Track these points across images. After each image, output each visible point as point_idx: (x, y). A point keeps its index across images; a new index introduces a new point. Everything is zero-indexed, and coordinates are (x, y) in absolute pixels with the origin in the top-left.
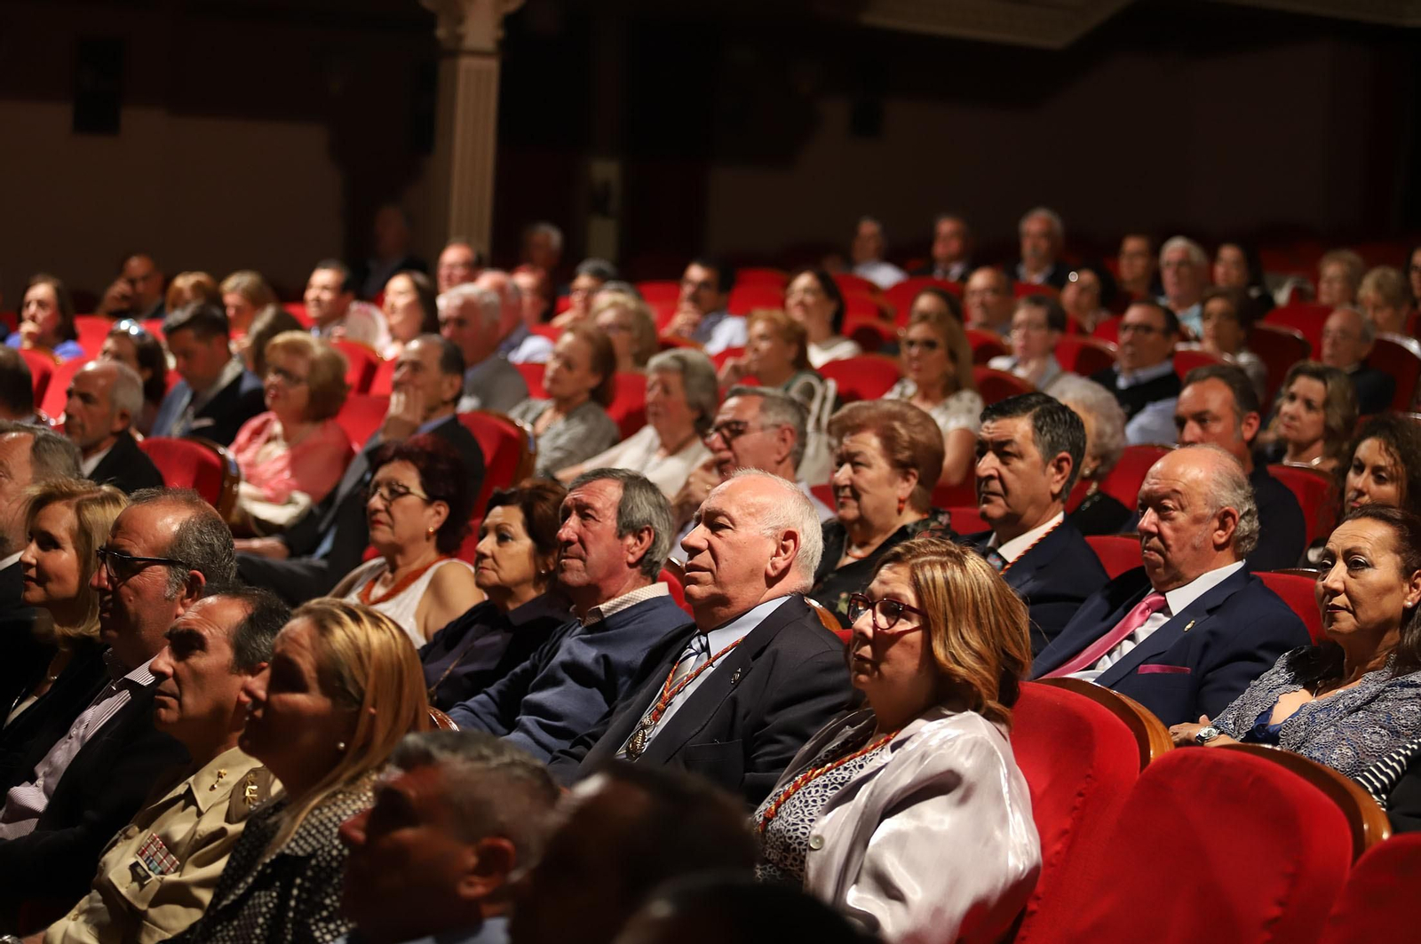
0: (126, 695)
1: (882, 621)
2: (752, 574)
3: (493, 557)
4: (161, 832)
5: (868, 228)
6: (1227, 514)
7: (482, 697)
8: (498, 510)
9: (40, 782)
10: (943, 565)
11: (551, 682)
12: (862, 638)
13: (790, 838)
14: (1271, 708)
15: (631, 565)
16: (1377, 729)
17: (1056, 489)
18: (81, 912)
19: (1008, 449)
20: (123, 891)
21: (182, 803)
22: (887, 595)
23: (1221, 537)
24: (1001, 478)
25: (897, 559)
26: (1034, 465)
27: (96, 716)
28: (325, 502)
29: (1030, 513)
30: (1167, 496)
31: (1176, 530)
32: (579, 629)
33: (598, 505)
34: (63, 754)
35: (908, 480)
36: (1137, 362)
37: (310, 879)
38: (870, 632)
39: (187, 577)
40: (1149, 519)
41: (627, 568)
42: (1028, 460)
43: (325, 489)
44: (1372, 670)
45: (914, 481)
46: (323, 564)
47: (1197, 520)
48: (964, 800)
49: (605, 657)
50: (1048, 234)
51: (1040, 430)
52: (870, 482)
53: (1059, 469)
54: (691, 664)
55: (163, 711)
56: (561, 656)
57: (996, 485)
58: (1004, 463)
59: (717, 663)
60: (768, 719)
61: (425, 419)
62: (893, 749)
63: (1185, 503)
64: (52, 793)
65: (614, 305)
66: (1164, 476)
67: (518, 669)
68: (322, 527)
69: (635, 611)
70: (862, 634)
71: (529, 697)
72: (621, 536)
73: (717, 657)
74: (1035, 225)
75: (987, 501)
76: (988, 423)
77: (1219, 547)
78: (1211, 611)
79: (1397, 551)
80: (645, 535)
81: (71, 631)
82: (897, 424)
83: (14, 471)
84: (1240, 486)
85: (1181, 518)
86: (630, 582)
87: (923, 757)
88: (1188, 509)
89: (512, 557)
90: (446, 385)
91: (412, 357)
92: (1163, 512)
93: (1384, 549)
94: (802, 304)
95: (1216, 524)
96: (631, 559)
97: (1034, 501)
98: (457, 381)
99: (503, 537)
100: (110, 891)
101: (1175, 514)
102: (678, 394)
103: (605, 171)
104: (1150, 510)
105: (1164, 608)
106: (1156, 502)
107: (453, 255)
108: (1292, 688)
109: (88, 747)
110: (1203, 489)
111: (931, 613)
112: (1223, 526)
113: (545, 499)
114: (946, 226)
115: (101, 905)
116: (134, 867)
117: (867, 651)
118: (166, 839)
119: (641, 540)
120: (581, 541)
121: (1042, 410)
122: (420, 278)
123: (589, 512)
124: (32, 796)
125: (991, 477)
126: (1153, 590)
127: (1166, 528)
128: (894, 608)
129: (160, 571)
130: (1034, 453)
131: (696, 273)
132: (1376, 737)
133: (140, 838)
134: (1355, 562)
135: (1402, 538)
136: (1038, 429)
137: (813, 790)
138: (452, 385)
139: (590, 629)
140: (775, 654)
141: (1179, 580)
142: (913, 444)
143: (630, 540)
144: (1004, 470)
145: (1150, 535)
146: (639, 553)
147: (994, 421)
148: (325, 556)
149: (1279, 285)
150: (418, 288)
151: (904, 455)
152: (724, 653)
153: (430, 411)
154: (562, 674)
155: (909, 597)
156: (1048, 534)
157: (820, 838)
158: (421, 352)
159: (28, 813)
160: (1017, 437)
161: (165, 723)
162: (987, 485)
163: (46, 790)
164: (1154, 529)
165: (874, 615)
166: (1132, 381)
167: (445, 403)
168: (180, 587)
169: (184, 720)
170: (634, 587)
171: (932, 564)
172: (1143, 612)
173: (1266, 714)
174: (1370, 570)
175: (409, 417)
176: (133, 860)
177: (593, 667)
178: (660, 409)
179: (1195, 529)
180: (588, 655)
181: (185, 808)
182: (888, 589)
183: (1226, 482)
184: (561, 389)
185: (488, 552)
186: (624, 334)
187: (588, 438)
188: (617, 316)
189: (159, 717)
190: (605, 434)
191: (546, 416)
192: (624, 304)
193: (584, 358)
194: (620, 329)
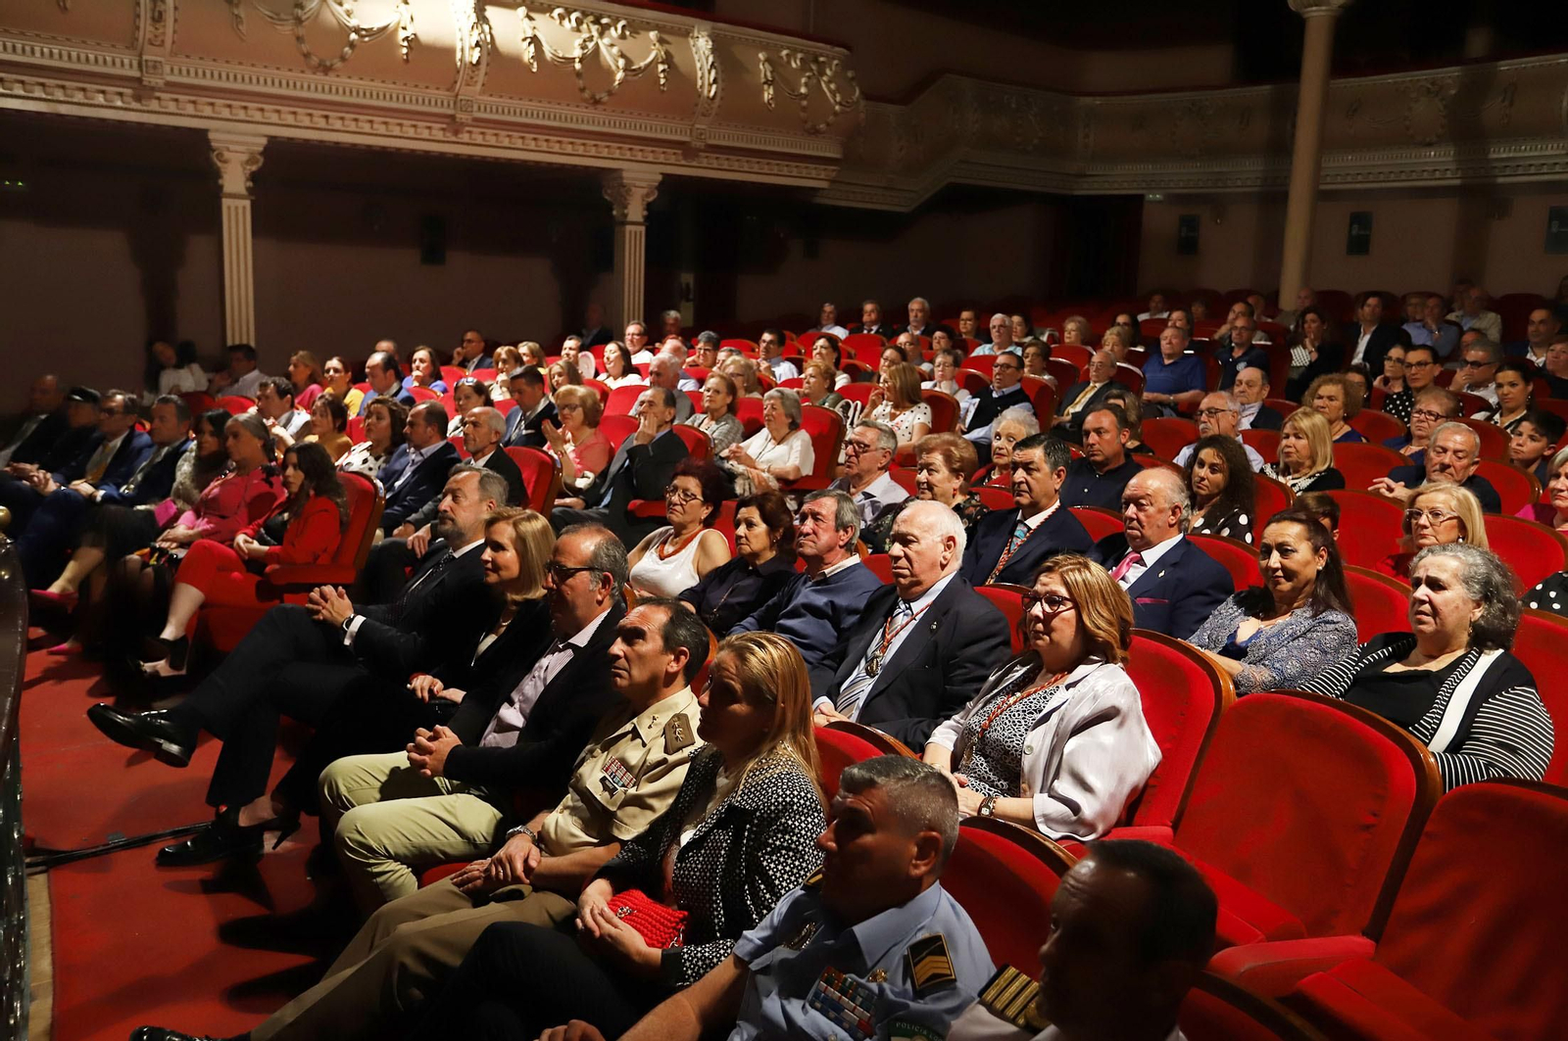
0: (568, 655)
1: (1047, 609)
2: (933, 566)
3: (746, 537)
4: (618, 755)
5: (828, 308)
6: (1177, 507)
7: (749, 619)
8: (743, 510)
9: (517, 706)
10: (1079, 570)
11: (794, 614)
12: (1037, 619)
13: (1009, 746)
14: (1236, 632)
15: (841, 547)
16: (1313, 650)
17: (1057, 487)
18: (566, 808)
19: (1031, 466)
20: (598, 798)
21: (630, 736)
22: (1047, 592)
23: (1173, 520)
24: (1027, 483)
25: (1050, 570)
26: (1046, 474)
27: (553, 663)
28: (602, 476)
29: (1044, 501)
30: (1142, 498)
31: (1147, 517)
32: (810, 583)
33: (824, 512)
34: (532, 687)
35: (958, 478)
36: (1003, 384)
37: (757, 826)
38: (1041, 615)
39: (602, 577)
40: (1132, 510)
41: (838, 548)
42: (1042, 472)
43: (601, 468)
44: (1297, 608)
45: (961, 479)
46: (606, 511)
47: (1161, 511)
48: (1121, 724)
49: (832, 602)
50: (922, 310)
51: (1049, 455)
52: (939, 481)
53: (1059, 476)
54: (900, 620)
55: (618, 679)
56: (799, 600)
57: (1024, 487)
58: (1029, 474)
59: (918, 618)
60: (959, 653)
61: (657, 431)
62: (1068, 687)
63: (1153, 501)
64: (527, 715)
65: (733, 362)
66: (1138, 487)
67: (770, 602)
68: (603, 491)
69: (845, 573)
70: (1037, 617)
71: (781, 622)
72: (837, 531)
73: (917, 614)
74: (915, 305)
75: (1021, 495)
76: (1018, 452)
77: (1171, 526)
78: (1175, 565)
79: (1309, 540)
80: (849, 529)
81: (517, 598)
82: (953, 448)
84: (1183, 492)
85: (1151, 510)
86: (840, 556)
87: (1095, 698)
88: (1155, 505)
89: (756, 536)
90: (667, 413)
91: (648, 398)
92: (1140, 507)
93: (1300, 540)
94: (820, 353)
95: (1170, 513)
96: (841, 543)
97: (1046, 495)
98: (672, 411)
99: (750, 525)
100: (586, 796)
101: (1147, 508)
102: (781, 410)
103: (687, 278)
104: (1132, 505)
105: (1141, 561)
106: (1136, 500)
107: (632, 329)
108: (1246, 618)
109: (549, 688)
110: (1164, 494)
111: (1078, 599)
112: (1174, 514)
113: (770, 500)
114: (868, 307)
115: (580, 804)
116: (603, 780)
117: (1040, 626)
118: (623, 762)
119: (847, 532)
120: (815, 533)
121: (1048, 443)
122: (621, 344)
123: (819, 517)
124: (512, 715)
125: (1022, 482)
126: (1130, 549)
127: (1142, 515)
128: (1053, 599)
129: (585, 574)
130: (1046, 468)
131: (767, 337)
132: (1311, 654)
133: (602, 758)
134: (1284, 550)
135: (1310, 531)
136: (1047, 454)
137: (1016, 714)
138: (670, 413)
139: (817, 584)
140: (957, 614)
141: (1149, 545)
142: (962, 459)
143: (842, 532)
144: (1029, 478)
145: (1132, 519)
146: (846, 540)
147: (1021, 450)
148: (606, 507)
149: (1043, 334)
150: (620, 348)
151: (957, 465)
152: (922, 611)
153: (659, 427)
154: (803, 611)
155: (1063, 592)
156: (1053, 513)
157: (1030, 748)
158: (653, 396)
159: (511, 728)
160: (1036, 459)
161: (621, 687)
162: (1019, 487)
163: (522, 711)
164: (1135, 516)
165: (1042, 605)
166: (1000, 394)
167: (667, 422)
168: (597, 582)
169: (633, 685)
170: (842, 559)
171: (1072, 570)
172: (1128, 564)
173: (1233, 636)
174: (1295, 554)
175: (650, 432)
176: (601, 775)
177: (825, 609)
178: (771, 418)
179: (1158, 516)
180: (821, 600)
181: (633, 739)
182: (1048, 588)
183: (1176, 489)
184: (714, 406)
185: (743, 535)
186: (740, 378)
187: (729, 431)
188: (736, 368)
189: (616, 682)
190: (738, 429)
191: (706, 421)
192: (739, 361)
193: (723, 388)
194: (738, 375)
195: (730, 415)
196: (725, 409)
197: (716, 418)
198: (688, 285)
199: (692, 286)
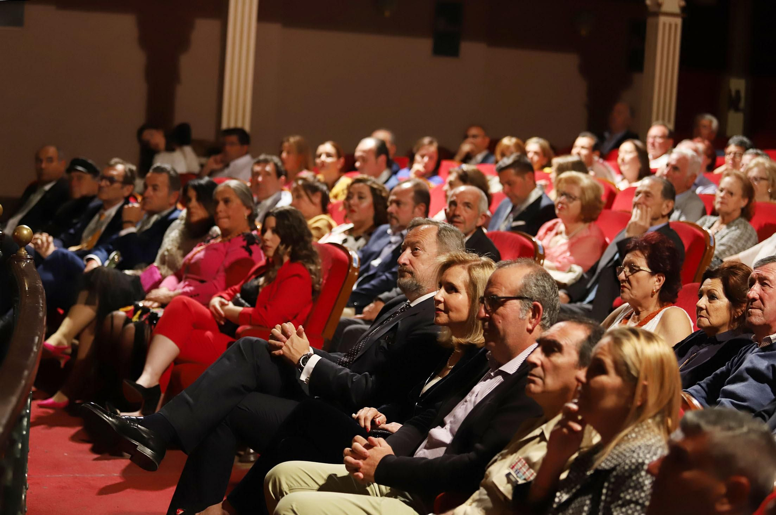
0: (499, 379)
3: (706, 309)
4: (525, 455)
7: (696, 387)
8: (708, 281)
9: (448, 426)
11: (739, 379)
18: (474, 501)
20: (502, 489)
21: (538, 439)
27: (483, 389)
28: (591, 271)
32: (757, 349)
33: (772, 278)
34: (462, 411)
39: (531, 306)
43: (591, 263)
46: (590, 307)
55: (532, 386)
56: (746, 364)
61: (651, 225)
64: (455, 434)
65: (757, 165)
67: (718, 371)
68: (589, 286)
71: (725, 387)
83: (426, 247)
89: (717, 309)
90: (664, 206)
91: (645, 189)
98: (671, 204)
99: (712, 297)
100: (493, 490)
107: (656, 131)
109: (477, 407)
113: (736, 274)
115: (486, 497)
116: (508, 475)
118: (528, 460)
120: (761, 299)
122: (639, 143)
123: (766, 282)
124: (443, 434)
129: (515, 303)
133: (512, 459)
138: (668, 206)
139: (764, 349)
148: (590, 302)
150: (637, 148)
153: (654, 219)
154: (746, 375)
158: (651, 186)
159: (440, 444)
161: (534, 393)
163: (451, 431)
167: (663, 216)
169: (545, 392)
175: (642, 223)
176: (507, 472)
177: (766, 372)
180: (763, 364)
181: (540, 442)
184: (725, 209)
185: (704, 307)
186: (764, 183)
187: (740, 238)
188: (760, 172)
189: (529, 389)
190: (751, 236)
191: (716, 225)
192: (763, 164)
193: (738, 190)
194: (762, 179)
195: (743, 220)
196: (737, 213)
197: (727, 221)
198: (738, 92)
199: (743, 94)
